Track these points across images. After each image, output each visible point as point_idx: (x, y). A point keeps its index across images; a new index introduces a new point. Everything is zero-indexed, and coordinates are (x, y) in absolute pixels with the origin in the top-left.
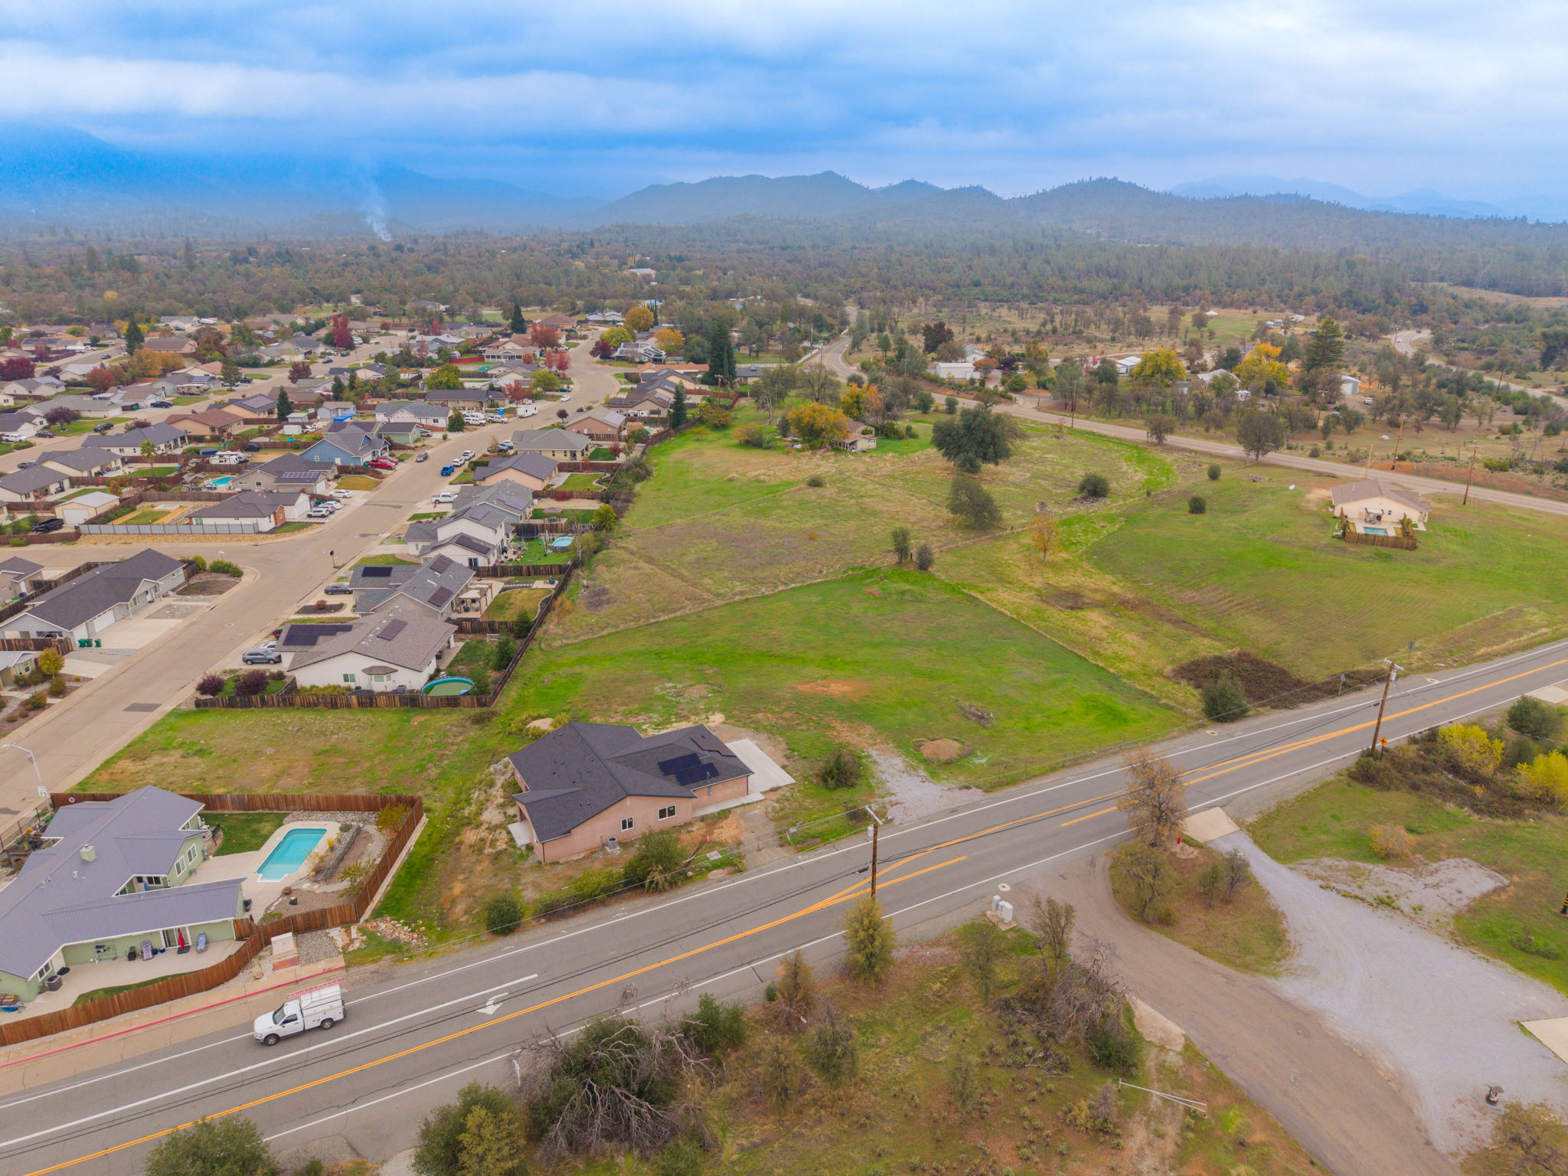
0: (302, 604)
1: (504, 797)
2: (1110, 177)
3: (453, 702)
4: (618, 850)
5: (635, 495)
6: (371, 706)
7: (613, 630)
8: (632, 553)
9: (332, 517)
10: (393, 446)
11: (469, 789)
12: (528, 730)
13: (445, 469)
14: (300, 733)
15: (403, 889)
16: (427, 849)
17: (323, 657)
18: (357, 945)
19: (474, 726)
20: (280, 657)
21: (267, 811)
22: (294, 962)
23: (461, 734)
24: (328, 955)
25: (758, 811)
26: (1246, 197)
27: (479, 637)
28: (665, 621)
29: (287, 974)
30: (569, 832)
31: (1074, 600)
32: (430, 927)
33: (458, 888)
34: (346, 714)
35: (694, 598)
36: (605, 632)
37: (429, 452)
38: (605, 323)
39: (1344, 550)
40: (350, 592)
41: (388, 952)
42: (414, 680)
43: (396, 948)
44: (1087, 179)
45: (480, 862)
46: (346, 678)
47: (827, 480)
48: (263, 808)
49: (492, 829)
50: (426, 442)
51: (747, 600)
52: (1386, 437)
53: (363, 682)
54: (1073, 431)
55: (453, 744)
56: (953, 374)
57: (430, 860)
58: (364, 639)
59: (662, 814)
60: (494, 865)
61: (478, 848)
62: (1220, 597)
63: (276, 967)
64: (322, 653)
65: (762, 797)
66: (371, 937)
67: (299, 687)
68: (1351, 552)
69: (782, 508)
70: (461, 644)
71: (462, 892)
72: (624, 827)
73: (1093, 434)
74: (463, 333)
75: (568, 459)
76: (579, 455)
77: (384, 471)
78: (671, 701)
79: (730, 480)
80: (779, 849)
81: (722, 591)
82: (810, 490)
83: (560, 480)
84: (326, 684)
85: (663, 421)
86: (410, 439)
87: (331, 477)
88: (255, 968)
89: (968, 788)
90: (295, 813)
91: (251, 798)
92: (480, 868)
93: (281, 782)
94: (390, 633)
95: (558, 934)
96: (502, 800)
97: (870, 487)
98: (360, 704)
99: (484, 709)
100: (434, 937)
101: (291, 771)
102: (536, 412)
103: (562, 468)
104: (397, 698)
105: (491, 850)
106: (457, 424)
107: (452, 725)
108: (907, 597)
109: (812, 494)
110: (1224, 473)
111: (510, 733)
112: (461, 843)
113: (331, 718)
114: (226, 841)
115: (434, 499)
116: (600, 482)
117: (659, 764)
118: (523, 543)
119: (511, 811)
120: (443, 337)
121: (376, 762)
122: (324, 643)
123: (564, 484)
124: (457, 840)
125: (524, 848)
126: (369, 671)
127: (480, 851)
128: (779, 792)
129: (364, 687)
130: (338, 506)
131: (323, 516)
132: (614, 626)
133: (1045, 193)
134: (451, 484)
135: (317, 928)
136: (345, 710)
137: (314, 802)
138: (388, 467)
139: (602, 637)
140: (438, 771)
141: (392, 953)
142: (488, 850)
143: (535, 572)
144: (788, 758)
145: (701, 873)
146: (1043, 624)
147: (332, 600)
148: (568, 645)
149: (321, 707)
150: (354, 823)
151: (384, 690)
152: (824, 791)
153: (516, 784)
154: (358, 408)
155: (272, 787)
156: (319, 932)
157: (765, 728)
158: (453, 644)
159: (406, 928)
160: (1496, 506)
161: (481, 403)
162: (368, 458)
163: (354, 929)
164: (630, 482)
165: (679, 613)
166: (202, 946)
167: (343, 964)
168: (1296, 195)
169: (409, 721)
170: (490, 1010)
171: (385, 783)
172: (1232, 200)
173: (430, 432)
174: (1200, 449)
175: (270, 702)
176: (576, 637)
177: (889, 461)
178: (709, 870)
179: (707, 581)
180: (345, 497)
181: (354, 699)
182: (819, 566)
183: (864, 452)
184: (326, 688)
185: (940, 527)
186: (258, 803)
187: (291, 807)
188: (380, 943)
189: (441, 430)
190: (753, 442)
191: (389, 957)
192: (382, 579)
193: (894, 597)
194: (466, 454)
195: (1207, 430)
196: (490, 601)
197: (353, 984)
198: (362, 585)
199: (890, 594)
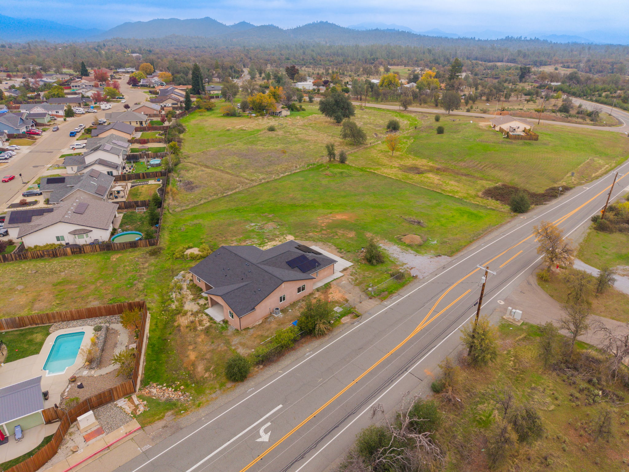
0: (10, 203)
1: (192, 294)
2: (325, 21)
3: (133, 245)
4: (281, 315)
5: (182, 139)
6: (81, 253)
7: (206, 201)
8: (195, 164)
9: (11, 159)
10: (37, 125)
11: (168, 292)
12: (187, 255)
13: (71, 133)
14: (37, 274)
15: (154, 362)
16: (158, 333)
17: (40, 227)
18: (142, 409)
19: (152, 257)
20: (7, 232)
21: (34, 326)
22: (99, 432)
23: (146, 262)
24: (124, 422)
25: (344, 282)
26: (377, 29)
27: (130, 210)
28: (231, 194)
29: (98, 443)
30: (254, 309)
31: (416, 170)
32: (187, 385)
33: (192, 356)
34: (66, 259)
35: (241, 183)
36: (202, 202)
37: (59, 126)
38: (128, 72)
39: (511, 143)
40: (41, 194)
41: (168, 410)
42: (103, 236)
43: (170, 405)
44: (316, 22)
45: (198, 336)
46: (58, 239)
47: (276, 128)
48: (31, 324)
49: (195, 314)
50: (55, 122)
51: (268, 182)
52: (488, 104)
53: (70, 240)
54: (367, 108)
55: (144, 268)
56: (305, 87)
57: (164, 340)
58: (66, 214)
59: (299, 290)
60: (208, 336)
61: (192, 327)
62: (476, 164)
63: (86, 439)
64: (39, 225)
65: (341, 274)
66: (150, 401)
67: (26, 247)
68: (514, 143)
69: (260, 140)
70: (122, 215)
71: (196, 357)
72: (281, 301)
73: (375, 108)
74: (54, 78)
75: (138, 125)
76: (144, 123)
77: (36, 137)
78: (259, 232)
79: (228, 130)
80: (370, 300)
81: (253, 178)
82: (270, 132)
83: (138, 135)
84: (45, 244)
85: (181, 108)
86: (46, 120)
87: (4, 140)
88: (69, 443)
89: (440, 256)
90: (56, 324)
91: (21, 319)
92: (200, 340)
93: (37, 306)
94: (80, 210)
95: (277, 374)
96: (192, 296)
97: (298, 130)
98: (73, 253)
99: (154, 247)
100: (193, 392)
101: (41, 298)
102: (111, 107)
103: (137, 130)
104: (97, 246)
105: (201, 328)
106: (70, 113)
107: (139, 258)
108: (344, 175)
109: (272, 134)
110: (441, 119)
111: (176, 258)
112: (179, 326)
113: (55, 263)
114: (10, 351)
115: (71, 147)
116: (160, 135)
117: (287, 262)
118: (132, 164)
119: (202, 302)
120: (45, 79)
121: (99, 285)
122: (36, 220)
123: (141, 137)
124: (176, 324)
125: (222, 323)
126: (74, 233)
127: (195, 329)
128: (348, 270)
129: (71, 242)
130: (13, 153)
131: (6, 159)
132: (205, 199)
133: (300, 27)
134: (77, 140)
135: (107, 402)
136: (63, 257)
137: (69, 315)
138: (38, 134)
139: (201, 204)
140: (143, 284)
141: (170, 410)
142: (199, 328)
143: (147, 176)
144: (341, 253)
145: (336, 320)
146: (412, 181)
147: (29, 199)
148: (184, 210)
149: (46, 257)
150: (102, 325)
151: (85, 243)
152: (371, 267)
153: (196, 286)
154: (9, 108)
155: (31, 309)
156: (109, 405)
157: (318, 239)
158: (117, 215)
159: (170, 389)
160: (549, 125)
161: (80, 104)
162: (23, 130)
163: (134, 398)
164: (177, 133)
165: (237, 190)
166: (19, 435)
167: (138, 426)
168: (394, 30)
169: (110, 259)
170: (265, 437)
171: (110, 297)
172: (373, 31)
173: (55, 118)
174: (423, 111)
175: (10, 258)
176: (187, 206)
177: (298, 119)
178: (340, 318)
179: (242, 174)
180: (16, 149)
181: (68, 250)
182: (294, 165)
183: (286, 116)
184: (45, 246)
185: (339, 145)
186: (27, 321)
187: (53, 321)
188: (159, 404)
189: (61, 116)
190: (231, 114)
191: (169, 413)
192: (60, 184)
193: (338, 175)
194: (81, 126)
195: (420, 104)
196: (128, 192)
197: (153, 439)
198: (47, 189)
199: (336, 174)
